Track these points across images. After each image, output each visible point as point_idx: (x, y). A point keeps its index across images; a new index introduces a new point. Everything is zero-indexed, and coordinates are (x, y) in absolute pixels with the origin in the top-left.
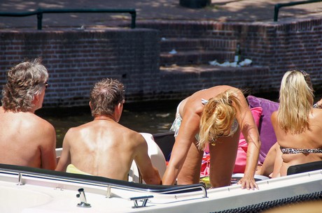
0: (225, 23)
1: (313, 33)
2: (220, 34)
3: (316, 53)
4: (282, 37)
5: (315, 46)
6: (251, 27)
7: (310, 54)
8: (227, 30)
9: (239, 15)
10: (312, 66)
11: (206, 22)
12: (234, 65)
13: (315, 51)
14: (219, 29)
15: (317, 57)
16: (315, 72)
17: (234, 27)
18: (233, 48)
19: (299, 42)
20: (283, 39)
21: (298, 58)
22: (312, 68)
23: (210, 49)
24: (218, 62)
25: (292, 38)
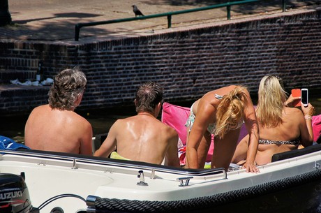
0: (26, 42)
1: (113, 53)
2: (21, 52)
3: (116, 73)
4: (83, 56)
5: (116, 65)
6: (52, 45)
7: (111, 73)
8: (28, 48)
9: (40, 34)
10: (113, 85)
11: (7, 41)
12: (36, 83)
13: (115, 71)
14: (20, 48)
15: (117, 77)
16: (116, 91)
17: (36, 46)
18: (34, 67)
19: (100, 62)
20: (84, 59)
21: (99, 78)
22: (113, 87)
23: (10, 68)
24: (19, 81)
25: (93, 58)
